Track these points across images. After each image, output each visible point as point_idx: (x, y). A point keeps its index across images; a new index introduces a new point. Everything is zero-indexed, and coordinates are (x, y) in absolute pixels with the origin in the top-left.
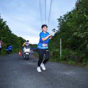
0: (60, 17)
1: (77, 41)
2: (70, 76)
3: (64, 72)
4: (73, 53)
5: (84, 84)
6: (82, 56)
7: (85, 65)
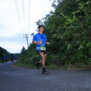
0: (39, 20)
1: (57, 44)
2: (49, 81)
3: (44, 78)
4: (54, 57)
5: (65, 87)
6: (64, 58)
7: (67, 67)
